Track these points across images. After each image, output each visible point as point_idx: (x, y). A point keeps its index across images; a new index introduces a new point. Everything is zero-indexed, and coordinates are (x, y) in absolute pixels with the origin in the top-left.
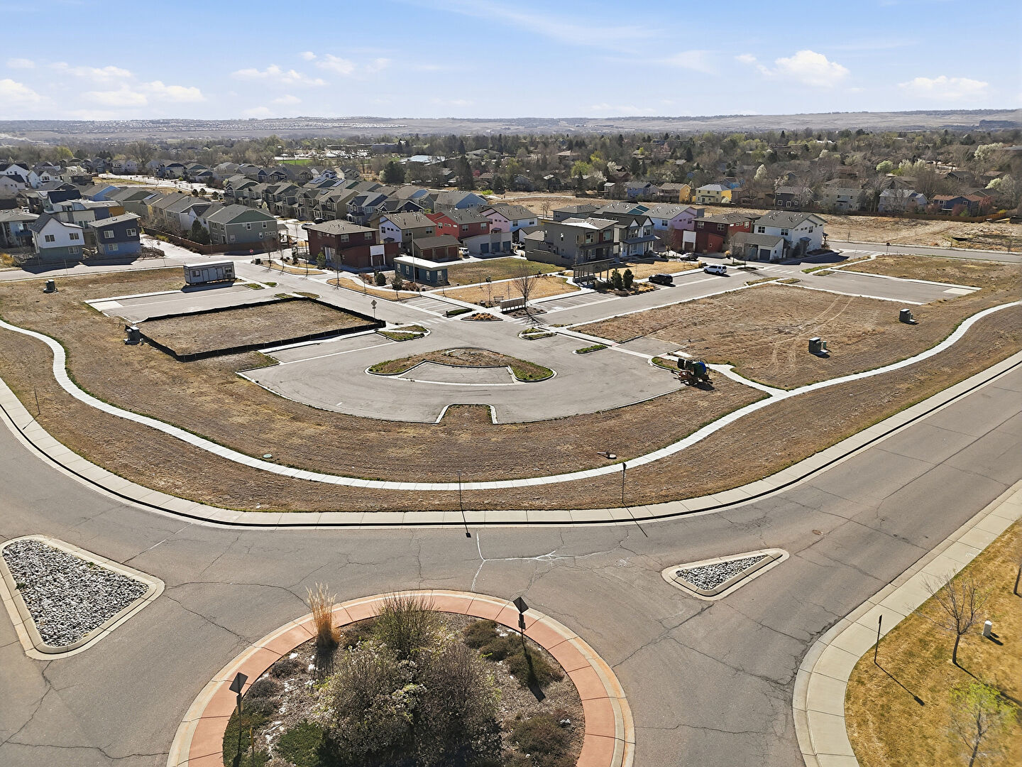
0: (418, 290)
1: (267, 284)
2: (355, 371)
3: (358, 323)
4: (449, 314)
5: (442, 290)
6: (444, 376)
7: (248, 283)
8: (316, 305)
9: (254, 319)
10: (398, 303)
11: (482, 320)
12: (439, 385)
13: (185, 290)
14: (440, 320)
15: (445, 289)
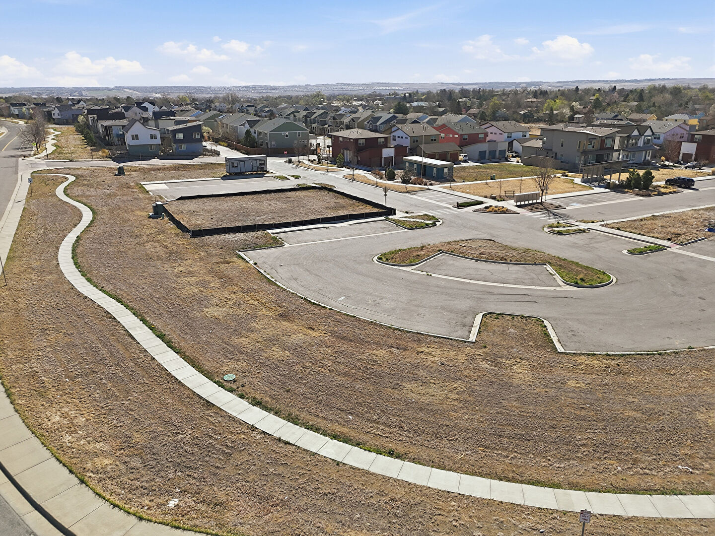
0: (426, 185)
1: (293, 176)
2: (363, 258)
3: (369, 209)
4: (460, 206)
5: (449, 185)
6: (468, 271)
7: (278, 175)
8: (331, 193)
9: (272, 203)
10: (407, 194)
11: (496, 212)
13: (224, 178)
14: (452, 211)
15: (452, 184)
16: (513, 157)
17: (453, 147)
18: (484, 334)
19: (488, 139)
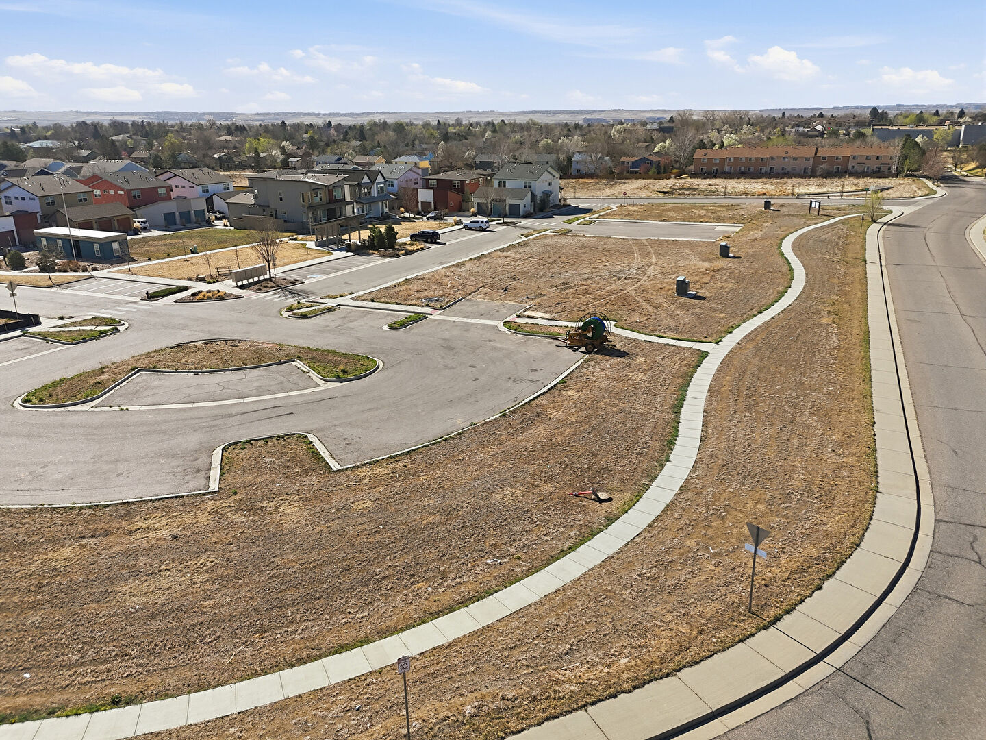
0: (85, 270)
4: (151, 297)
5: (127, 267)
6: (186, 391)
11: (209, 299)
12: (183, 410)
14: (140, 307)
15: (131, 266)
16: (217, 219)
17: (122, 210)
18: (230, 476)
19: (173, 195)
